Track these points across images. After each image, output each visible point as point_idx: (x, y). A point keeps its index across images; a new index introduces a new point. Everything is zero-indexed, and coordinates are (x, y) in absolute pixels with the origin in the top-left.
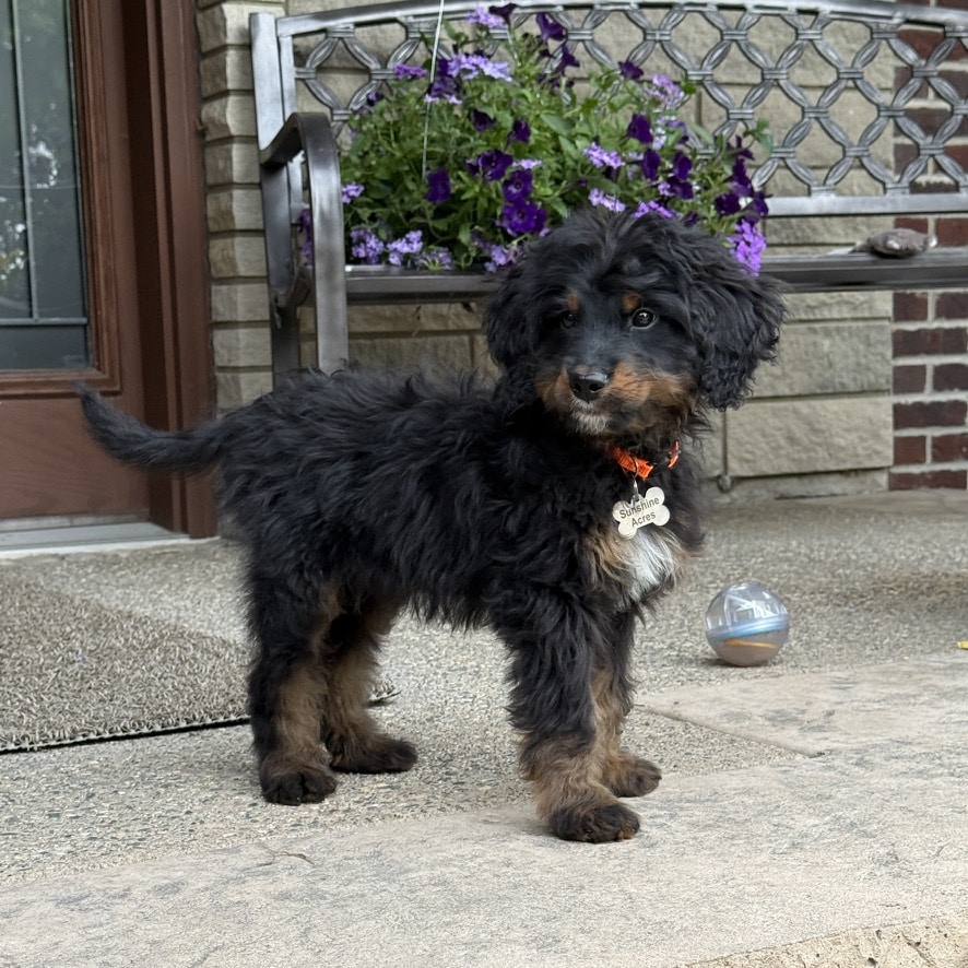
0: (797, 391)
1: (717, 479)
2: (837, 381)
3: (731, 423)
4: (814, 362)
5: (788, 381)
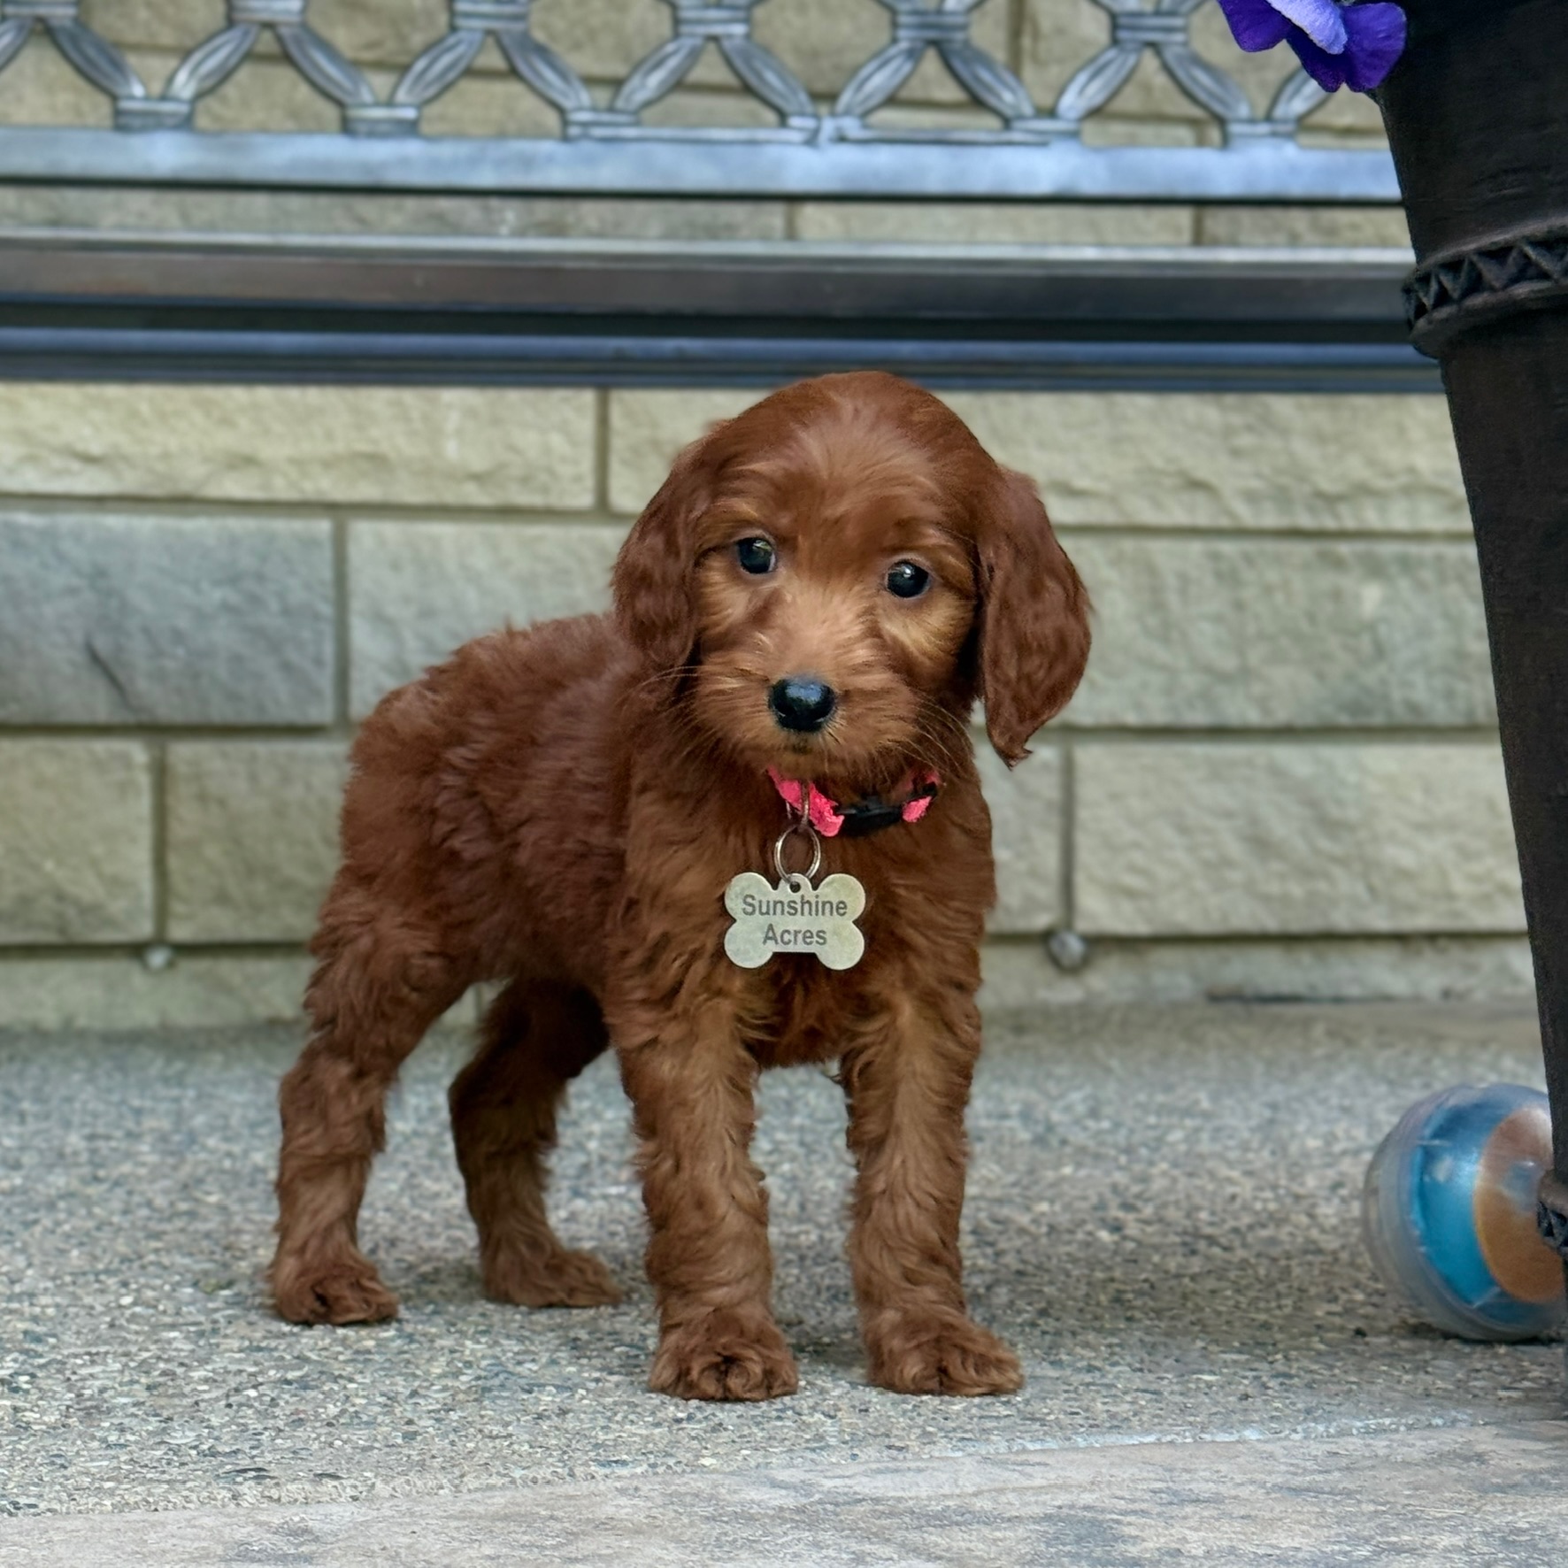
0: (1282, 716)
1: (1045, 938)
2: (1397, 695)
3: (1088, 791)
4: (1333, 643)
5: (1257, 689)
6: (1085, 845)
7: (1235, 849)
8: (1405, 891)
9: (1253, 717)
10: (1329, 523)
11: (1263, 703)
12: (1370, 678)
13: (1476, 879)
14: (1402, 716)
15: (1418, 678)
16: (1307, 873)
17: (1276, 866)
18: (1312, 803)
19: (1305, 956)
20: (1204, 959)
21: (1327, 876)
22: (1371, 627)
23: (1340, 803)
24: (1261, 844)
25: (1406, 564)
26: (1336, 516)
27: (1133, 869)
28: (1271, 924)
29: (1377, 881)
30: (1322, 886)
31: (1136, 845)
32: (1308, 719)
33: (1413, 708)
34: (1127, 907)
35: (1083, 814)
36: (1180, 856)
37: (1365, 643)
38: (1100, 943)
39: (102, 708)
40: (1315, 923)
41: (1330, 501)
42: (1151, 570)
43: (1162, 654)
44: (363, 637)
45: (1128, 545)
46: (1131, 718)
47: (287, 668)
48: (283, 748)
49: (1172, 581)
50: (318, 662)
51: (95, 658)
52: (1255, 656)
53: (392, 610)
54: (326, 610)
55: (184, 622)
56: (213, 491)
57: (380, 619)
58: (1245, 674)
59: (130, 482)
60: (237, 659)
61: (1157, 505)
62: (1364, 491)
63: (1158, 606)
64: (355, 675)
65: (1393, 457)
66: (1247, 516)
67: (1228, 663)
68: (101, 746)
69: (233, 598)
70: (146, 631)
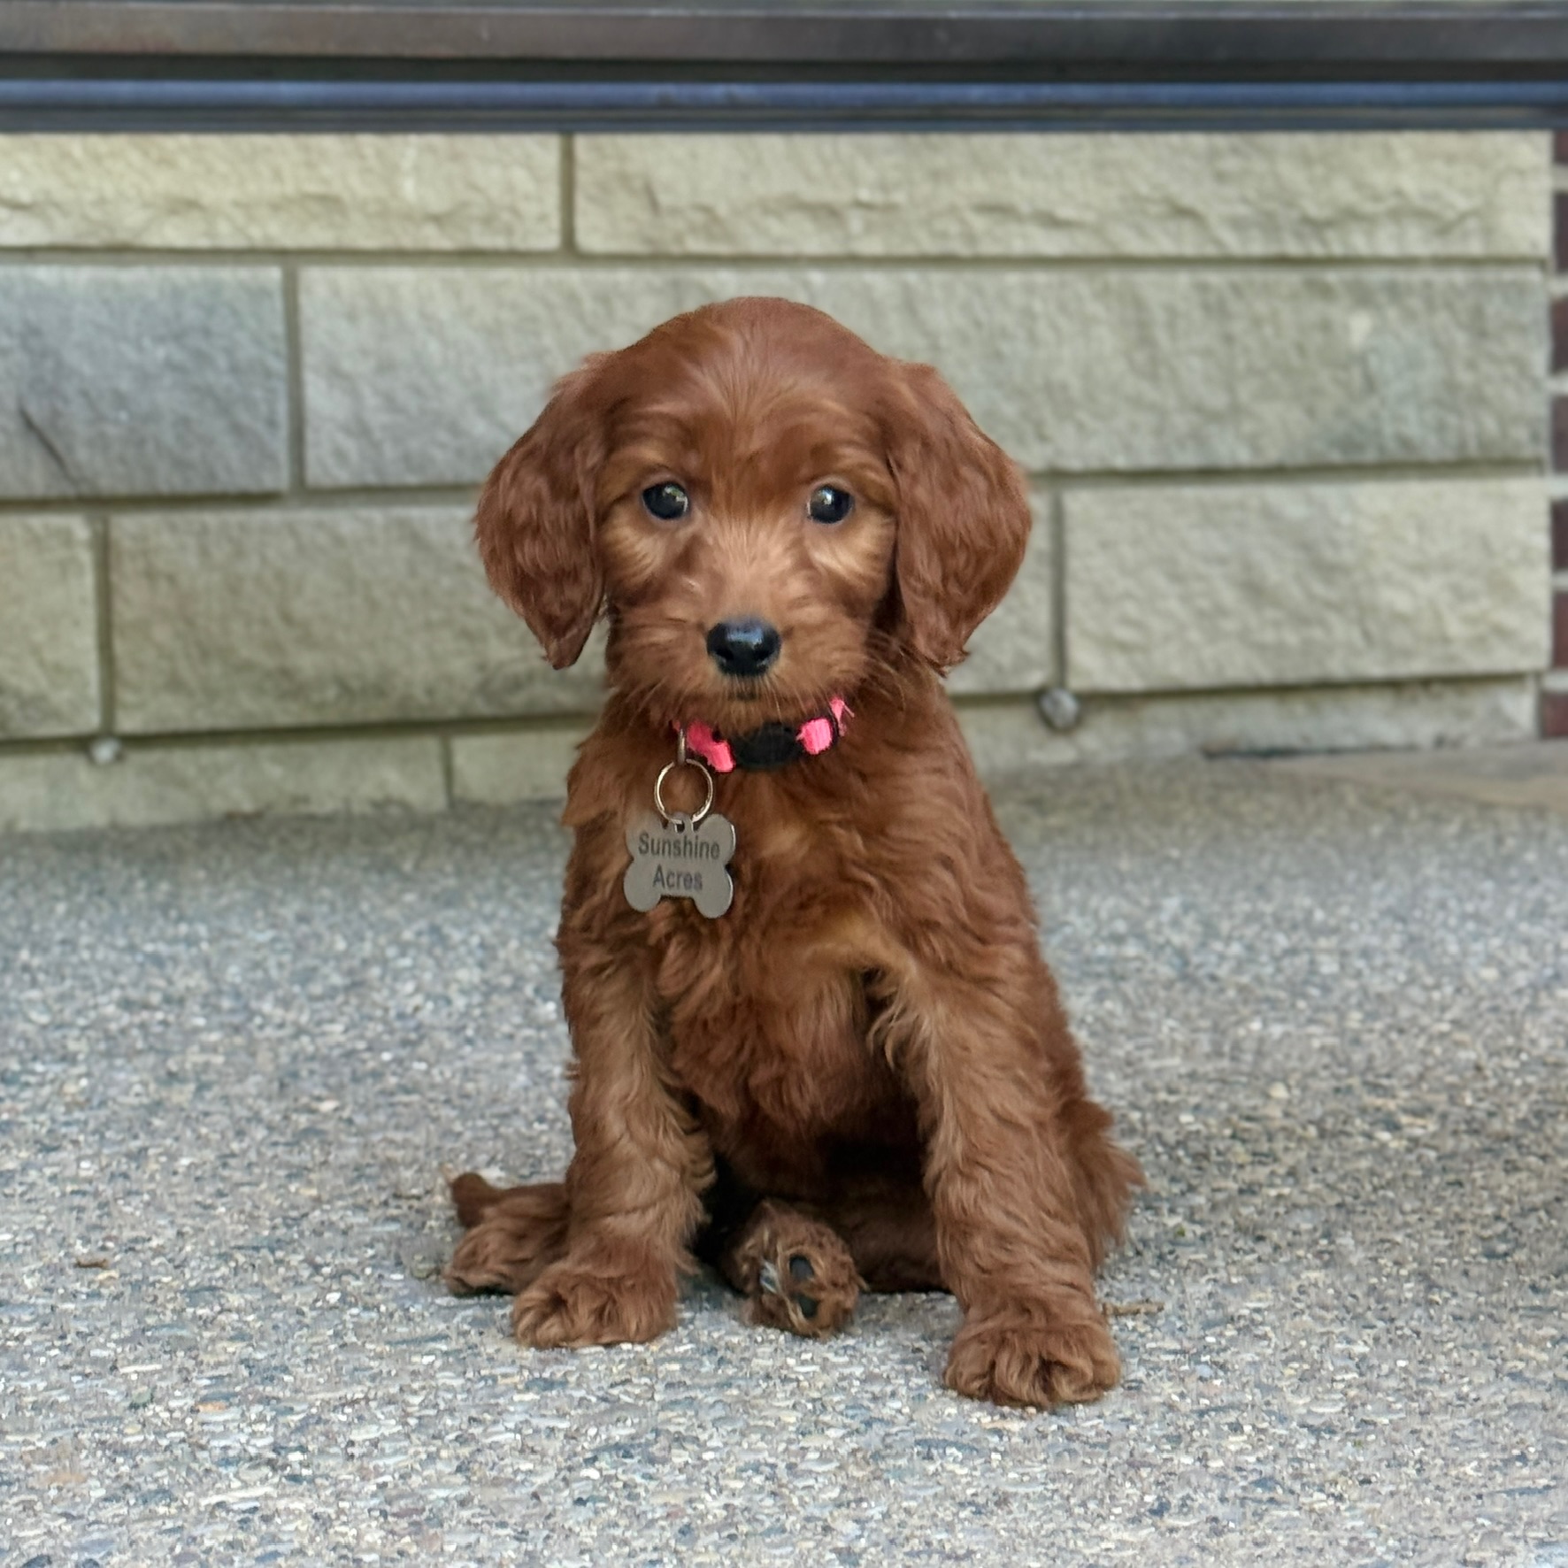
0: (1272, 454)
1: (1036, 697)
2: (1388, 430)
3: (1078, 539)
4: (1324, 377)
5: (1248, 427)
6: (1077, 596)
7: (1229, 596)
8: (1401, 637)
9: (1244, 457)
10: (1317, 250)
11: (1253, 443)
12: (1361, 412)
13: (1470, 620)
14: (1395, 452)
15: (1410, 412)
16: (1301, 620)
17: (1271, 613)
18: (1306, 547)
19: (1298, 706)
20: (1198, 713)
21: (1322, 623)
22: (1361, 359)
23: (1335, 544)
24: (1255, 590)
25: (1394, 291)
26: (1324, 242)
27: (1127, 621)
28: (1266, 673)
29: (1373, 628)
30: (1317, 633)
31: (1128, 595)
32: (1300, 458)
33: (1405, 443)
34: (1120, 661)
35: (1074, 564)
36: (1173, 605)
37: (1356, 376)
38: (1095, 701)
39: (39, 480)
40: (1311, 672)
41: (1317, 226)
42: (1139, 304)
43: (1150, 393)
44: (319, 396)
45: (1114, 277)
46: (1121, 462)
47: (237, 430)
48: (235, 517)
49: (1159, 316)
50: (272, 423)
51: (29, 424)
52: (1245, 392)
53: (347, 365)
54: (279, 366)
55: (125, 384)
56: (154, 239)
57: (336, 374)
58: (1236, 411)
59: (64, 231)
60: (184, 422)
61: (1141, 232)
62: (1350, 215)
63: (1145, 339)
64: (310, 436)
65: (1379, 179)
66: (1234, 244)
67: (1218, 400)
68: (37, 521)
69: (179, 356)
70: (85, 394)
